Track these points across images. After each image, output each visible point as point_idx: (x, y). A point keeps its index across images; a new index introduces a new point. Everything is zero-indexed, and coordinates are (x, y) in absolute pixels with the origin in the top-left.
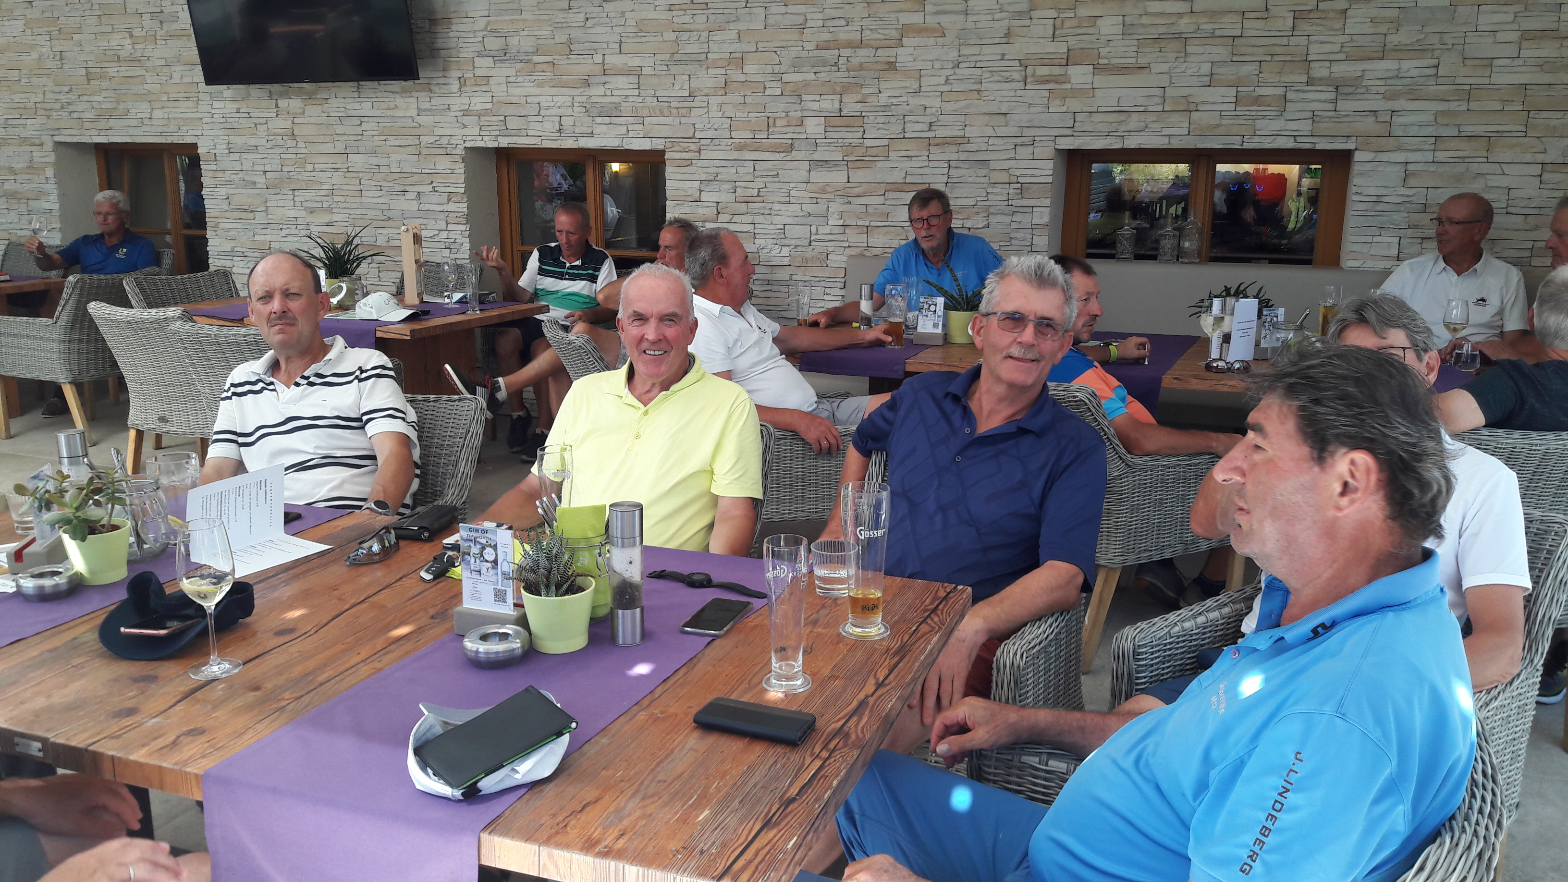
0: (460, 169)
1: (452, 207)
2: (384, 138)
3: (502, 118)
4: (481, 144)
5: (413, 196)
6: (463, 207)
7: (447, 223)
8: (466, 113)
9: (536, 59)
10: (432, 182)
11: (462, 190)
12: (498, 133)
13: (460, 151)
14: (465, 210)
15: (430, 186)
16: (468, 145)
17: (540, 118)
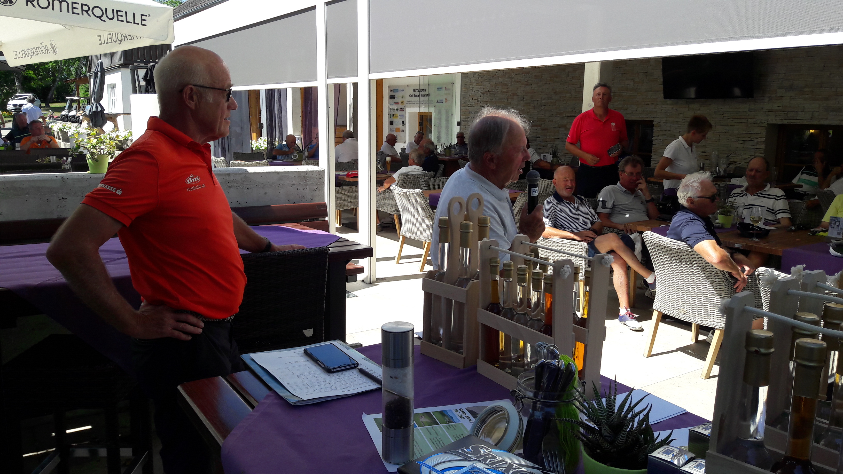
0: (764, 132)
1: (758, 147)
2: (732, 119)
3: (786, 113)
4: (776, 123)
5: (742, 142)
6: (763, 147)
7: (755, 153)
8: (770, 111)
9: (806, 89)
10: (751, 137)
11: (764, 140)
12: (783, 118)
13: (765, 125)
14: (764, 148)
15: (750, 138)
16: (769, 123)
17: (803, 113)
